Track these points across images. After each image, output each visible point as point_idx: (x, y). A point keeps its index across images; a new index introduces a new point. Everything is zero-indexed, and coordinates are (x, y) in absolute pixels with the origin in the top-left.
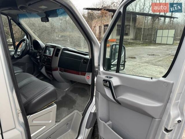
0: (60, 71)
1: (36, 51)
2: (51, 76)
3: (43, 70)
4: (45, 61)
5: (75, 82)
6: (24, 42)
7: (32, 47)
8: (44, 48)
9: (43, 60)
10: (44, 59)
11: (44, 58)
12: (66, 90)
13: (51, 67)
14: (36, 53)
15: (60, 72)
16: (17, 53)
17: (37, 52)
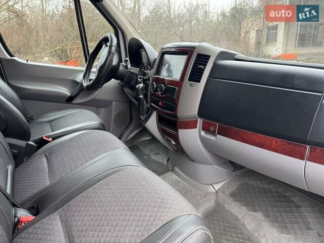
0: (203, 129)
1: (135, 70)
2: (174, 143)
3: (152, 124)
4: (158, 97)
5: (241, 167)
6: (107, 46)
7: (126, 61)
8: (155, 59)
9: (151, 95)
10: (156, 90)
11: (156, 88)
12: (217, 187)
13: (176, 116)
14: (136, 74)
15: (203, 133)
16: (89, 75)
17: (137, 72)
